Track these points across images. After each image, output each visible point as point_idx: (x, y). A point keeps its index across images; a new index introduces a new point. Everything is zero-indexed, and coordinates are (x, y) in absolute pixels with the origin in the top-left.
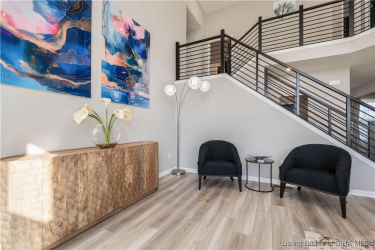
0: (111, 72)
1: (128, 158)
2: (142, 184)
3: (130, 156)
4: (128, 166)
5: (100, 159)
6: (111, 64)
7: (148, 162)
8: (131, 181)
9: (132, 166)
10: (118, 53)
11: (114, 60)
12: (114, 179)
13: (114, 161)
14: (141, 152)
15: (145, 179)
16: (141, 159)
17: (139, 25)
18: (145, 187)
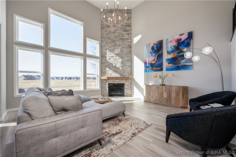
0: (169, 61)
1: (165, 89)
2: (171, 100)
3: (166, 89)
4: (165, 92)
5: (156, 87)
6: (169, 58)
7: (175, 93)
8: (166, 97)
9: (166, 92)
10: (172, 53)
11: (170, 56)
12: (160, 94)
13: (159, 89)
14: (171, 88)
15: (173, 99)
16: (171, 91)
17: (184, 34)
18: (173, 102)
